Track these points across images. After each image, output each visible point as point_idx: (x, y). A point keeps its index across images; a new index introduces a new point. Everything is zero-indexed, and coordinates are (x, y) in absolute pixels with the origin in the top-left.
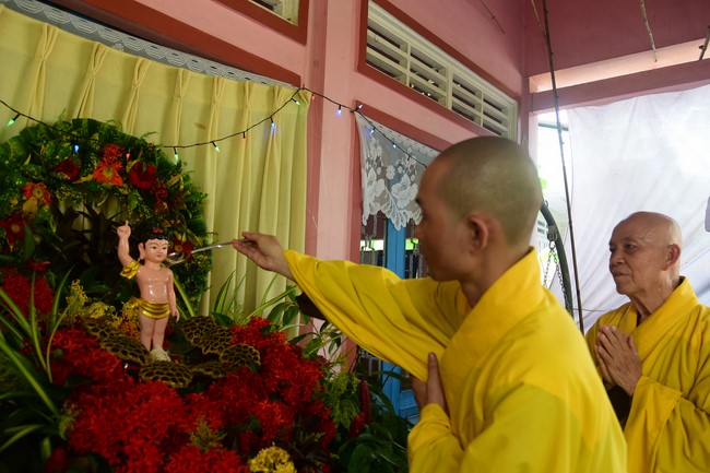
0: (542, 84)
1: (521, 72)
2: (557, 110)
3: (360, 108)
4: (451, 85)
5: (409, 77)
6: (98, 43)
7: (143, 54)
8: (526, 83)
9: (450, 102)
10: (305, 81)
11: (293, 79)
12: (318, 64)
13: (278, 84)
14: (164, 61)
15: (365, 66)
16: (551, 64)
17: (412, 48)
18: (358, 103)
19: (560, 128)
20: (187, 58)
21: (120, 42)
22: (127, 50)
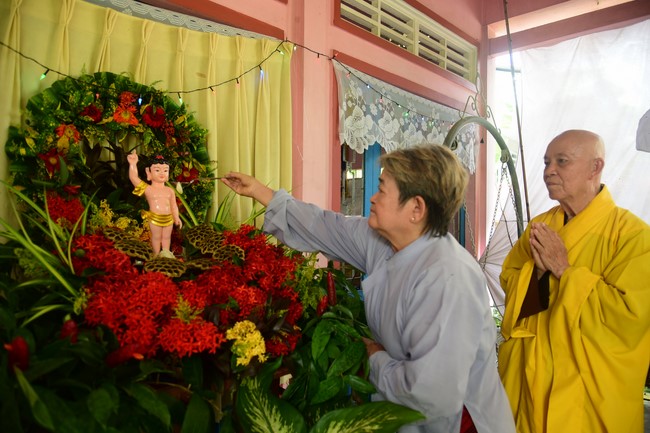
0: (498, 31)
1: (480, 21)
2: (511, 53)
3: (337, 56)
4: (418, 34)
5: (379, 29)
6: (109, 9)
7: (148, 17)
8: (485, 31)
9: (417, 49)
10: (288, 34)
11: (278, 34)
12: (299, 20)
13: (264, 38)
14: (167, 22)
15: (340, 20)
16: (506, 12)
17: (382, 3)
18: (335, 51)
19: (513, 71)
20: (185, 18)
21: (129, 7)
22: (135, 14)
